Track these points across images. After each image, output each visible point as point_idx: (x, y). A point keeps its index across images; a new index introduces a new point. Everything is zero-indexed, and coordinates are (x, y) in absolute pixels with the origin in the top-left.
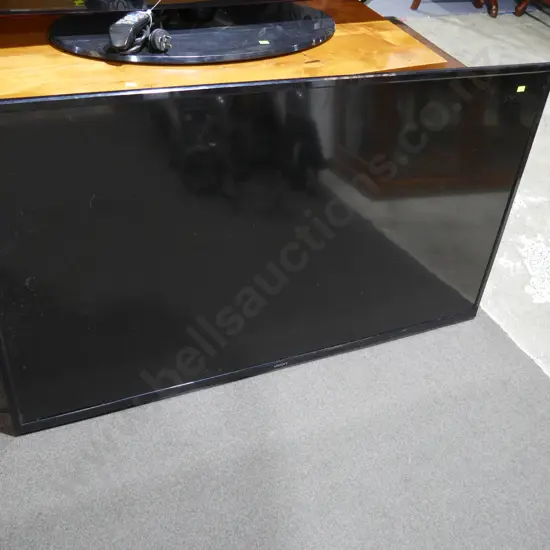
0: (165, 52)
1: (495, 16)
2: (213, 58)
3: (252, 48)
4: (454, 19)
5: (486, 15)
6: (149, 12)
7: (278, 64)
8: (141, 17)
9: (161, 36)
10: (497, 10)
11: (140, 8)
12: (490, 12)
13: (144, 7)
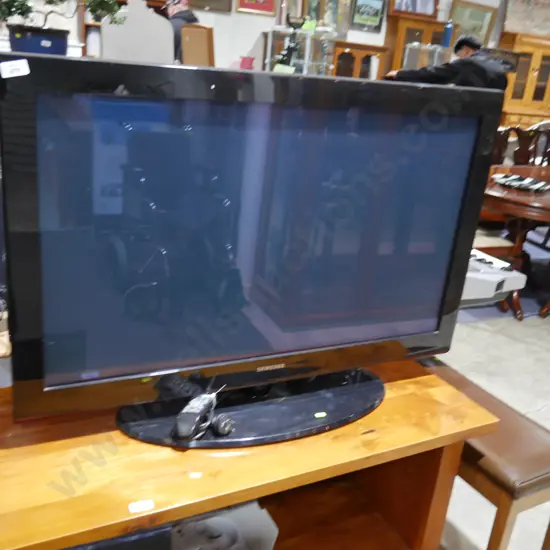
0: (227, 435)
1: (521, 319)
2: (273, 438)
3: (309, 424)
4: (482, 325)
5: (512, 318)
6: (214, 395)
7: (336, 437)
8: (206, 402)
9: (225, 420)
10: (522, 313)
11: (204, 391)
12: (515, 315)
13: (209, 389)
